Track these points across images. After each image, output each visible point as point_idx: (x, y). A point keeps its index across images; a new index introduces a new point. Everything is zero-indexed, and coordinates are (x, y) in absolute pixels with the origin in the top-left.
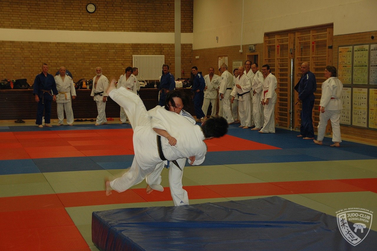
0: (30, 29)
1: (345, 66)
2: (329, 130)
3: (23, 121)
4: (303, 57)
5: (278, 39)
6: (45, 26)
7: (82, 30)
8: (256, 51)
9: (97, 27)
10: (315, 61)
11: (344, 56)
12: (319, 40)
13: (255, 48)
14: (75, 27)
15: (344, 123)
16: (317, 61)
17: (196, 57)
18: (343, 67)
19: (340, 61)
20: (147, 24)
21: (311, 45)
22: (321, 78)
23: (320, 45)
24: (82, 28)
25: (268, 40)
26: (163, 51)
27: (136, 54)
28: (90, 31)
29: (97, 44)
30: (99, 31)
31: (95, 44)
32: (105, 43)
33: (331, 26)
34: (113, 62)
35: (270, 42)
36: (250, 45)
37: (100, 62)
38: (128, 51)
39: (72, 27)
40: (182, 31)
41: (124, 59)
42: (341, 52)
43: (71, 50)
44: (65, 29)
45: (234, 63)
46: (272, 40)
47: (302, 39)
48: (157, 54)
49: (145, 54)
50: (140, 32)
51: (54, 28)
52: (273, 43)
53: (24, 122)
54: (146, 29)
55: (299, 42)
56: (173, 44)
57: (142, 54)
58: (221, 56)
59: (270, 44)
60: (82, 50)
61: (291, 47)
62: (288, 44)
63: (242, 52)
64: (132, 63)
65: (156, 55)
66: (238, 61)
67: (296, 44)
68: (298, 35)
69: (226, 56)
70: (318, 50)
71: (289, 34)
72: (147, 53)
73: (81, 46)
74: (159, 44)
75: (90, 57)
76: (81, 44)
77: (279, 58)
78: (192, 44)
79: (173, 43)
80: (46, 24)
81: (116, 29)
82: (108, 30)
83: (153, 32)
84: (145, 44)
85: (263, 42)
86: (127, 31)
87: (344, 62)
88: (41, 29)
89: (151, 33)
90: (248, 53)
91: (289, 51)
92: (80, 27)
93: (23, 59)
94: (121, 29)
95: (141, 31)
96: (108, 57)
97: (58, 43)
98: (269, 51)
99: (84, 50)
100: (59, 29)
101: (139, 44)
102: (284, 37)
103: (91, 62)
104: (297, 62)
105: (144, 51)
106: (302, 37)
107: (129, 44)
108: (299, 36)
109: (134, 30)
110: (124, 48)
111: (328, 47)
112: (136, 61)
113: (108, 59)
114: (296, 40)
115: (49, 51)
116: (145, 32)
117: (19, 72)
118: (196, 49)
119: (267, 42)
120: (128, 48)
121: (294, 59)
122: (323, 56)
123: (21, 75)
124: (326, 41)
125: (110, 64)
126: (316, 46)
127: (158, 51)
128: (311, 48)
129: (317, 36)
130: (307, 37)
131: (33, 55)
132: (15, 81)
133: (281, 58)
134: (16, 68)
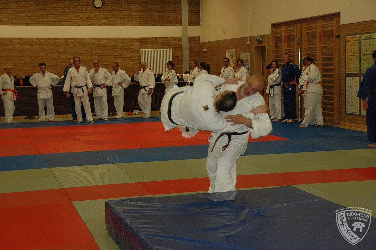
0: (38, 25)
1: (353, 55)
2: (338, 119)
3: (32, 117)
4: (310, 47)
5: (285, 29)
6: (52, 23)
7: (90, 25)
8: (263, 42)
9: (104, 22)
10: (322, 51)
11: (352, 45)
12: (326, 29)
13: (262, 39)
14: (82, 23)
15: (351, 113)
16: (324, 51)
18: (351, 56)
19: (347, 50)
20: (154, 18)
21: (318, 35)
22: (329, 68)
23: (326, 35)
24: (90, 23)
26: (171, 44)
27: (144, 48)
28: (97, 26)
29: (105, 39)
30: (106, 26)
31: (102, 39)
32: (113, 37)
33: (338, 15)
34: (121, 56)
35: (277, 33)
36: (257, 36)
37: (108, 57)
38: (135, 45)
39: (80, 23)
40: (190, 24)
41: (132, 54)
42: (349, 41)
43: (80, 46)
44: (72, 25)
45: (242, 55)
46: (279, 31)
47: (309, 29)
48: (165, 48)
49: (153, 48)
50: (147, 26)
51: (62, 24)
52: (280, 34)
53: (34, 118)
54: (153, 23)
55: (306, 32)
56: (180, 37)
57: (150, 48)
58: (229, 49)
59: (277, 35)
60: (90, 46)
61: (298, 37)
62: (295, 34)
63: (249, 43)
64: (140, 57)
65: (163, 48)
66: (245, 53)
67: (303, 35)
68: (304, 25)
69: (234, 48)
70: (325, 40)
71: (296, 24)
72: (155, 47)
73: (89, 41)
74: (167, 37)
75: (98, 52)
76: (89, 39)
77: (287, 49)
78: (199, 37)
80: (54, 20)
81: (123, 24)
82: (116, 25)
83: (160, 26)
84: (152, 38)
85: (270, 33)
86: (134, 26)
87: (351, 51)
88: (49, 25)
89: (158, 26)
90: (256, 45)
91: (296, 42)
92: (88, 22)
93: (32, 55)
94: (129, 23)
96: (116, 52)
97: (66, 39)
98: (276, 42)
99: (92, 46)
100: (66, 25)
101: (146, 38)
102: (291, 27)
104: (304, 52)
105: (151, 45)
106: (309, 27)
107: (137, 38)
108: (305, 26)
109: (142, 24)
110: (132, 43)
111: (336, 36)
112: (144, 55)
113: (116, 54)
114: (303, 30)
115: (58, 47)
116: (152, 26)
117: (29, 69)
118: (204, 42)
119: (275, 32)
120: (136, 43)
121: (302, 49)
122: (330, 45)
123: (30, 71)
124: (333, 31)
125: (118, 58)
126: (323, 35)
127: (166, 44)
128: (318, 38)
129: (324, 25)
130: (315, 27)
131: (42, 52)
132: (24, 77)
133: (288, 49)
134: (25, 64)
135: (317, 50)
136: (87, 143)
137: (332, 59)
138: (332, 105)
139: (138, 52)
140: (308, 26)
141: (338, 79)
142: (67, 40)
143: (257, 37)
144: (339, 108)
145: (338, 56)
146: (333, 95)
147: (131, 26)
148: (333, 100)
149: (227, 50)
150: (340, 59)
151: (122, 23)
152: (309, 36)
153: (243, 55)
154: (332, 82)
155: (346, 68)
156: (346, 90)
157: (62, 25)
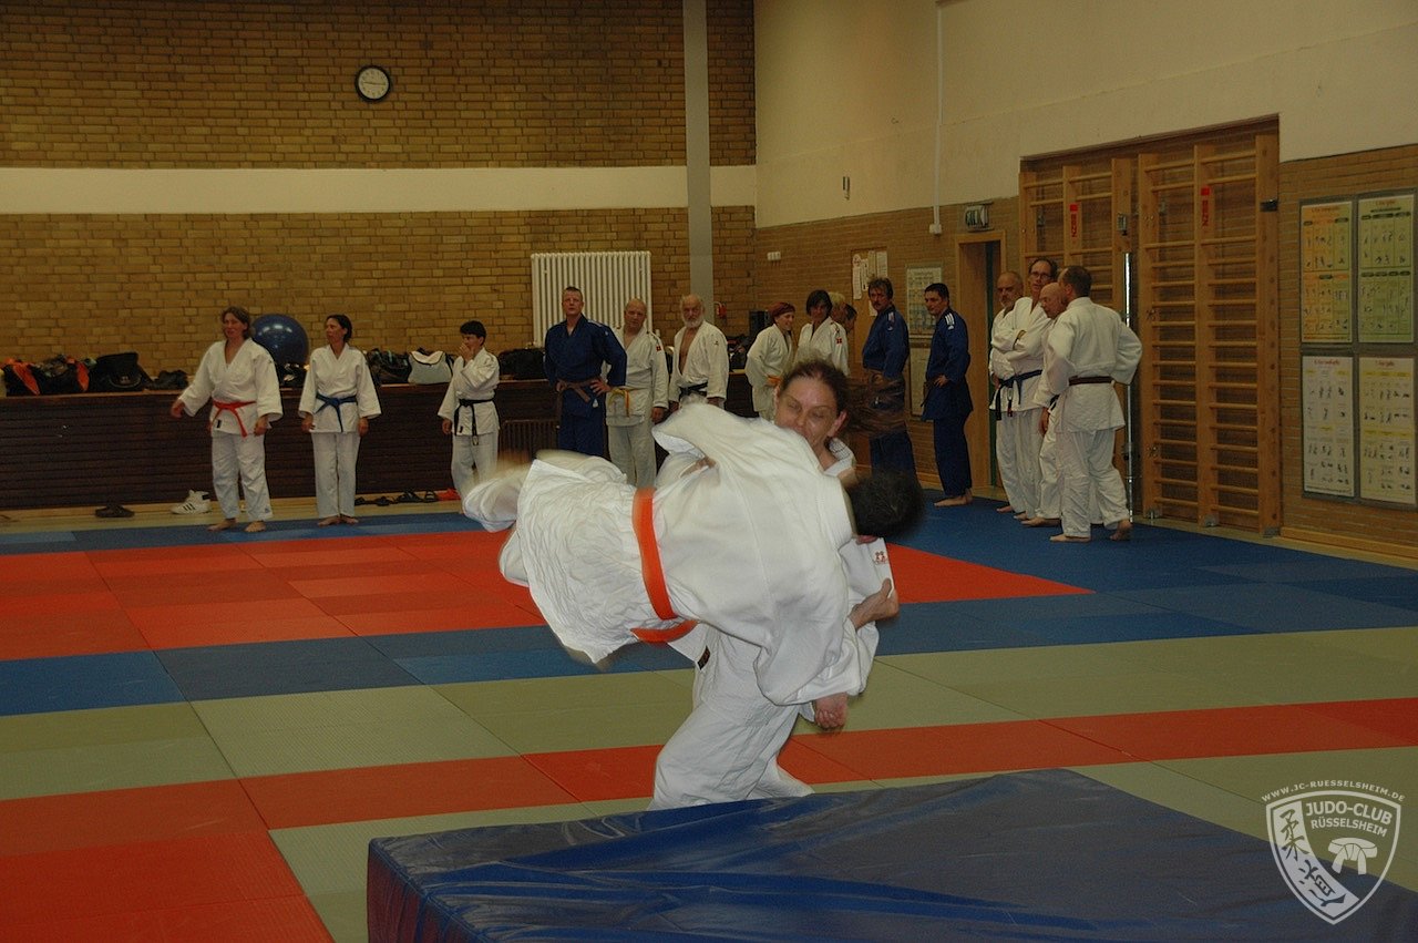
0: (149, 167)
1: (1329, 273)
2: (1274, 517)
3: (125, 510)
4: (1168, 244)
5: (1072, 179)
6: (202, 156)
7: (341, 165)
8: (991, 226)
9: (396, 153)
10: (1211, 262)
11: (1323, 239)
12: (1224, 179)
13: (987, 215)
14: (314, 157)
15: (1326, 492)
16: (1223, 260)
17: (769, 254)
18: (1321, 278)
19: (1307, 258)
20: (583, 138)
21: (1197, 199)
22: (1237, 322)
23: (1229, 200)
24: (343, 157)
25: (1035, 183)
26: (646, 235)
27: (544, 251)
28: (370, 167)
29: (399, 215)
30: (404, 167)
31: (389, 216)
32: (428, 210)
33: (1270, 125)
34: (458, 281)
35: (1043, 193)
36: (970, 204)
37: (409, 282)
38: (513, 238)
39: (304, 157)
40: (716, 160)
41: (498, 271)
42: (1311, 223)
43: (303, 241)
44: (277, 164)
45: (911, 273)
46: (1051, 184)
47: (1164, 180)
48: (623, 249)
49: (578, 249)
50: (558, 166)
51: (239, 162)
52: (1057, 197)
53: (130, 514)
54: (578, 156)
55: (1152, 188)
56: (681, 209)
57: (567, 250)
58: (864, 251)
59: (1043, 198)
60: (343, 241)
61: (1121, 207)
62: (1110, 197)
63: (940, 231)
64: (531, 283)
65: (617, 250)
66: (925, 267)
67: (1140, 198)
68: (1146, 162)
69: (883, 248)
70: (1223, 219)
71: (1113, 160)
72: (585, 245)
73: (338, 224)
74: (629, 209)
75: (373, 265)
76: (339, 217)
77: (1079, 250)
78: (753, 208)
79: (683, 206)
80: (207, 147)
81: (466, 160)
82: (439, 164)
83: (604, 166)
84: (576, 211)
85: (1017, 193)
86: (508, 166)
87: (1322, 261)
88: (189, 167)
89: (599, 169)
90: (964, 236)
91: (1116, 227)
92: (334, 153)
93: (122, 278)
94: (488, 156)
95: (561, 164)
96: (441, 264)
97: (254, 217)
98: (1039, 226)
99: (351, 241)
100: (254, 164)
101: (554, 213)
102: (1094, 172)
103: (375, 282)
104: (1145, 264)
105: (571, 237)
106: (1163, 169)
107: (518, 212)
108: (1149, 168)
109: (536, 160)
110: (499, 230)
111: (1262, 204)
112: (546, 275)
113: (439, 273)
114: (1139, 181)
115: (220, 246)
116: (574, 165)
117: (111, 330)
118: (769, 225)
119: (1034, 191)
120: (515, 229)
121: (1136, 252)
122: (1243, 238)
123: (118, 339)
124: (1254, 185)
125: (447, 289)
126: (1217, 202)
127: (628, 235)
128: (1196, 212)
129: (1219, 165)
130: (1183, 169)
131: (161, 265)
132: (93, 362)
133: (1085, 251)
134: (97, 312)
135: (1193, 258)
136: (330, 607)
137: (1250, 289)
138: (1254, 462)
139: (524, 262)
140: (1157, 167)
141: (1273, 367)
142: (257, 222)
143: (968, 209)
144: (1278, 473)
145: (1272, 281)
146: (1256, 424)
147: (494, 169)
148: (1254, 442)
149: (857, 256)
150: (1279, 290)
151: (464, 157)
152: (1163, 204)
153: (916, 274)
154: (1249, 375)
155: (1304, 322)
156: (1306, 410)
157: (240, 167)
